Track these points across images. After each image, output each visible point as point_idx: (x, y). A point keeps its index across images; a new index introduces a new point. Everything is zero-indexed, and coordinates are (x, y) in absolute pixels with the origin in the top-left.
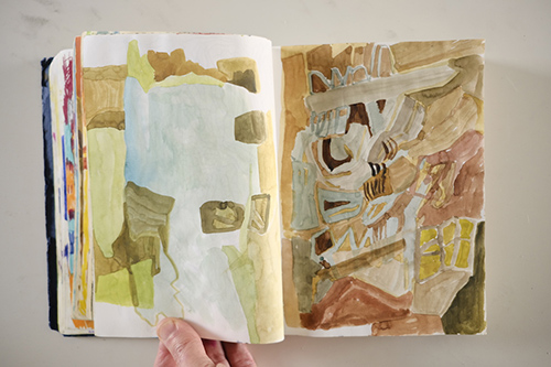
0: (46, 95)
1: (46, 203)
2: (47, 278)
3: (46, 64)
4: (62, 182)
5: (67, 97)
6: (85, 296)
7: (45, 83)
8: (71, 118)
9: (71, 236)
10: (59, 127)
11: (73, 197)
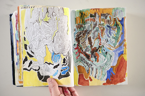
0: (11, 24)
1: (12, 52)
2: (12, 71)
3: (11, 15)
4: (16, 46)
5: (17, 23)
6: (21, 75)
7: (11, 20)
8: (18, 29)
9: (18, 60)
10: (15, 31)
11: (18, 49)
